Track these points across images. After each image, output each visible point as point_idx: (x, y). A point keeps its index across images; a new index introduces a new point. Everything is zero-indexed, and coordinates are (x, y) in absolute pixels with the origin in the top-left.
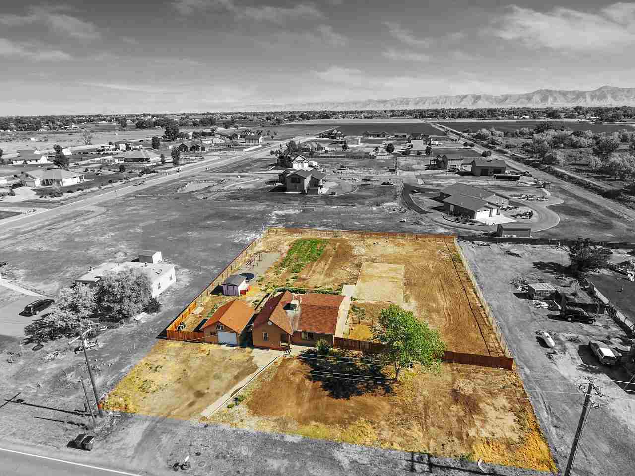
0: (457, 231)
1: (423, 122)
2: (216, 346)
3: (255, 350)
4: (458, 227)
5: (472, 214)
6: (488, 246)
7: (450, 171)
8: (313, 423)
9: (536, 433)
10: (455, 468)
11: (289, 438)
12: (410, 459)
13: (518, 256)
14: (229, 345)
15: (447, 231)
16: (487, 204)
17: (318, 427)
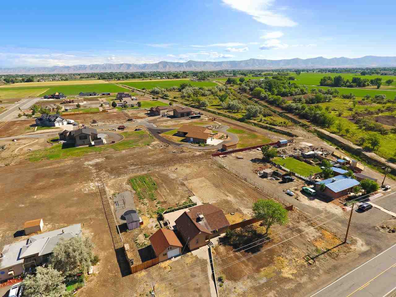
0: (205, 152)
1: (107, 82)
2: (168, 261)
3: (192, 252)
4: (204, 150)
5: (205, 141)
6: (226, 156)
7: (163, 116)
8: (262, 269)
9: (323, 230)
10: (319, 255)
11: (262, 282)
12: (305, 261)
13: (242, 158)
14: (175, 257)
15: (201, 153)
16: (209, 135)
17: (265, 270)
